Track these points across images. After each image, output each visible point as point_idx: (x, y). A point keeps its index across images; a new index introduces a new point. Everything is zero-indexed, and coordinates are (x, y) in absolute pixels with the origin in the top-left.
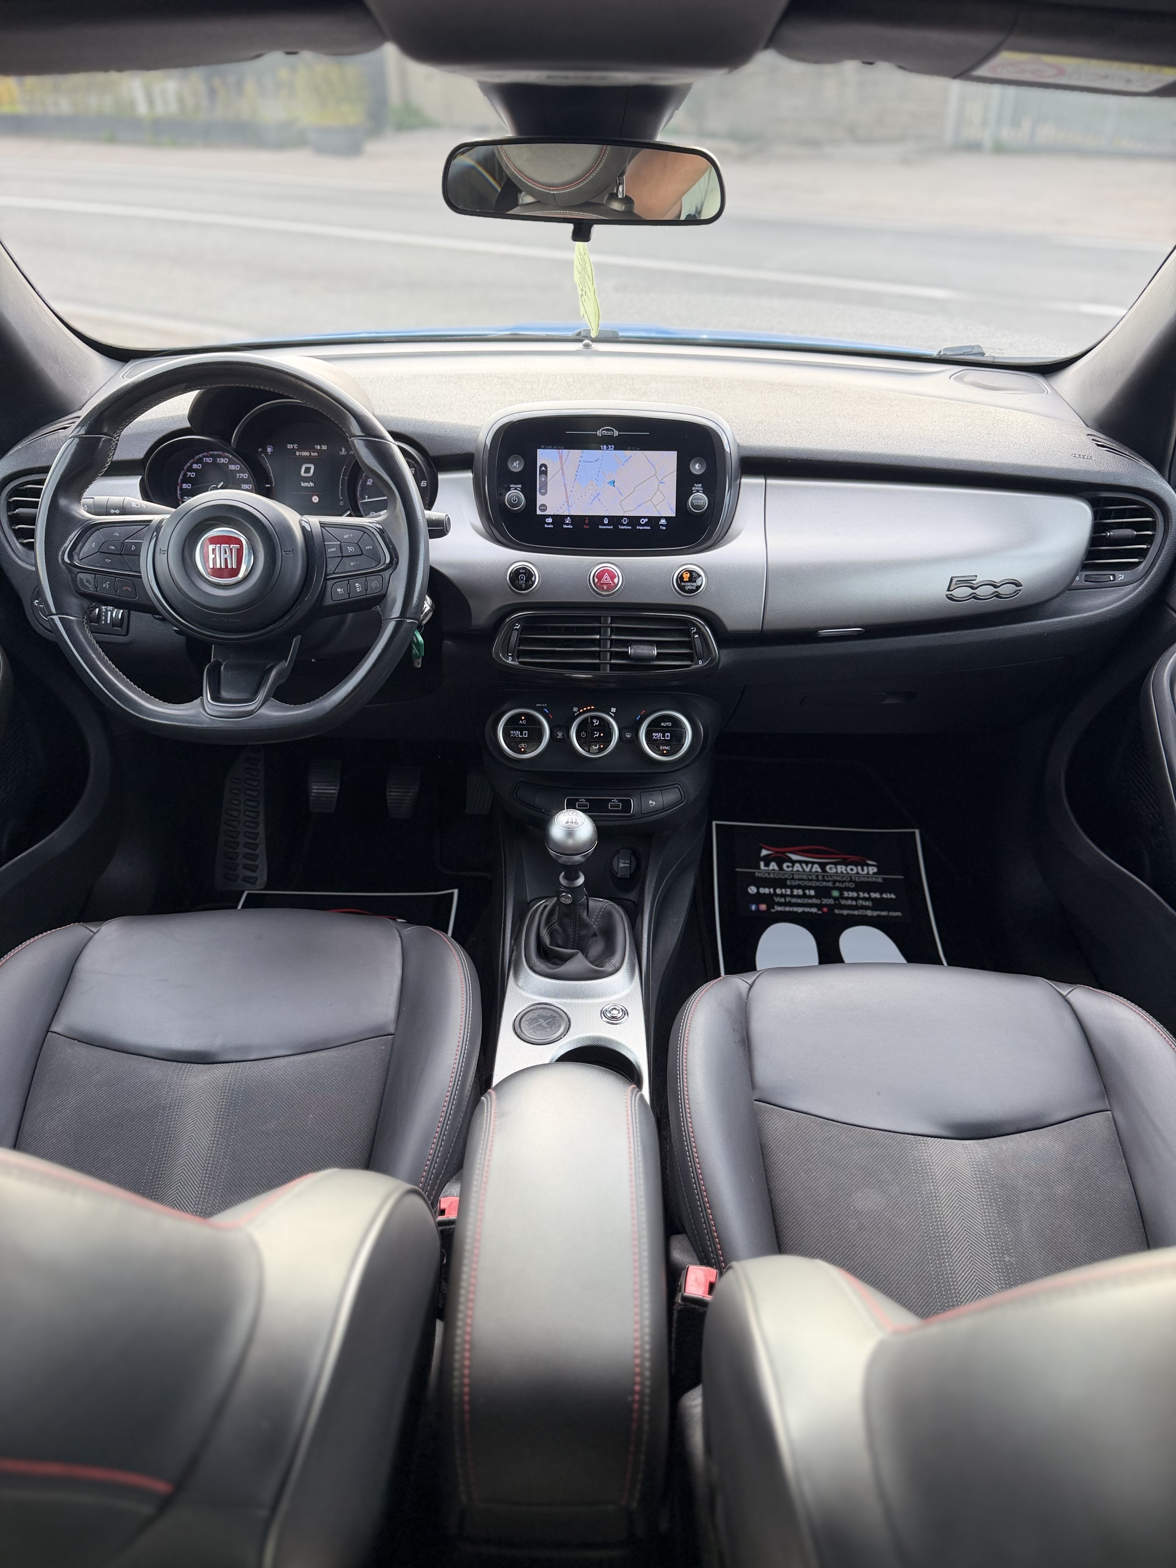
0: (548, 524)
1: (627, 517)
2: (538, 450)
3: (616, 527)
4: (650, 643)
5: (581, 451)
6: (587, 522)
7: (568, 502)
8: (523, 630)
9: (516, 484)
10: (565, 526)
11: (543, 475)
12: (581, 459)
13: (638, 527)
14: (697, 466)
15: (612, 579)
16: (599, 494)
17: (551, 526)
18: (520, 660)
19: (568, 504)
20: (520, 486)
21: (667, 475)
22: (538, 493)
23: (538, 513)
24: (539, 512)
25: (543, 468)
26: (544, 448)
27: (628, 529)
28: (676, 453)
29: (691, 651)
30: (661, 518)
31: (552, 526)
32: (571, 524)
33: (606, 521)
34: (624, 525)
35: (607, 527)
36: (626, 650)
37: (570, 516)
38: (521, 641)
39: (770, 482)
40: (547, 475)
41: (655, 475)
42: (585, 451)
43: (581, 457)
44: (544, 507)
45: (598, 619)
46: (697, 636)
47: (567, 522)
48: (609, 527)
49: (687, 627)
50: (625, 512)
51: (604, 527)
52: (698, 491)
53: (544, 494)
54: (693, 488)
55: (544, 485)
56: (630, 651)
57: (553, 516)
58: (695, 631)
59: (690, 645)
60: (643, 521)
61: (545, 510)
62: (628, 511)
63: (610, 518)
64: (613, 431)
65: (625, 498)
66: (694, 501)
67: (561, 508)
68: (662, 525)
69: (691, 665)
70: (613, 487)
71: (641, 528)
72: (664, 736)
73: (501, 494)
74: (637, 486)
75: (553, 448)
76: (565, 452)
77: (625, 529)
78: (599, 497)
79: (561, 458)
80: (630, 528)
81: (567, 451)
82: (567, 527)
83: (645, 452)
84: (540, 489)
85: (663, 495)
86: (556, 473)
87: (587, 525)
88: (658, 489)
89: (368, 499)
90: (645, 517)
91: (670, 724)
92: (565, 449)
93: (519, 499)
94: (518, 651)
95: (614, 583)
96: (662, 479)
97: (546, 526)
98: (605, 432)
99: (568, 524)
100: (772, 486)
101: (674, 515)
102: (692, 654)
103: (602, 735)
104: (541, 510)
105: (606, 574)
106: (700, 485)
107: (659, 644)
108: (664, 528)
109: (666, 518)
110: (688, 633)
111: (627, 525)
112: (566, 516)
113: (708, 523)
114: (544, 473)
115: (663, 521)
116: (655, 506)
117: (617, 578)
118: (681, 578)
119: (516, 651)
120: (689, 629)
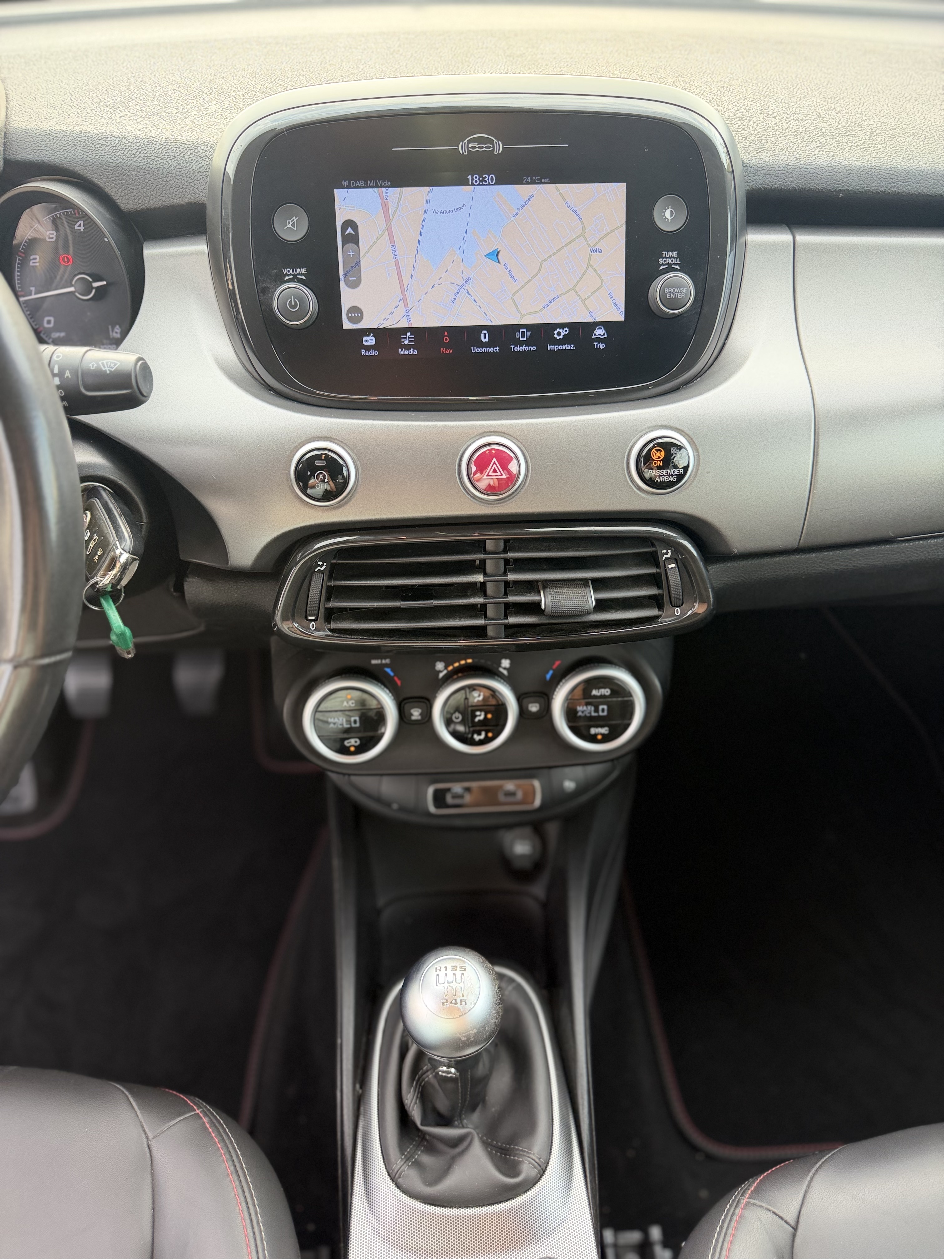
0: (368, 348)
1: (528, 327)
2: (336, 191)
3: (505, 348)
4: (584, 583)
5: (427, 189)
6: (446, 340)
7: (404, 299)
8: (333, 572)
9: (294, 267)
10: (403, 352)
11: (350, 246)
12: (428, 206)
13: (550, 347)
14: (668, 214)
15: (505, 467)
16: (469, 279)
17: (373, 353)
18: (333, 625)
19: (406, 304)
20: (303, 271)
21: (608, 234)
22: (342, 284)
23: (345, 327)
24: (347, 325)
25: (350, 230)
26: (349, 187)
27: (530, 351)
28: (625, 184)
29: (660, 592)
30: (595, 324)
31: (376, 353)
32: (414, 347)
33: (485, 338)
34: (521, 344)
35: (487, 350)
36: (536, 598)
37: (412, 330)
38: (331, 593)
39: (805, 238)
40: (357, 243)
41: (583, 234)
42: (436, 189)
43: (428, 202)
44: (356, 313)
45: (480, 546)
46: (673, 565)
47: (406, 342)
48: (492, 350)
49: (654, 549)
50: (523, 316)
51: (482, 350)
52: (670, 269)
53: (354, 285)
54: (661, 261)
55: (355, 266)
56: (546, 600)
57: (377, 332)
58: (669, 555)
59: (656, 580)
60: (559, 334)
61: (359, 319)
62: (528, 314)
63: (493, 330)
64: (492, 142)
65: (522, 287)
66: (666, 290)
67: (392, 313)
68: (599, 340)
69: (658, 617)
70: (498, 264)
71: (556, 348)
72: (596, 710)
73: (265, 290)
74: (546, 260)
75: (367, 187)
76: (394, 192)
77: (524, 351)
78: (468, 287)
79: (385, 206)
80: (534, 348)
81: (398, 190)
82: (406, 352)
83: (559, 186)
84: (345, 275)
85: (600, 277)
86: (378, 239)
87: (447, 346)
88: (589, 265)
89: (36, 294)
90: (562, 325)
91: (606, 692)
92: (393, 186)
93: (302, 301)
94: (327, 609)
95: (509, 472)
96: (597, 243)
97: (363, 352)
98: (475, 145)
99: (407, 347)
100: (808, 247)
101: (621, 318)
102: (662, 596)
103: (489, 716)
104: (350, 319)
105: (494, 460)
106: (674, 254)
107: (599, 584)
108: (602, 346)
109: (606, 325)
110: (653, 559)
111: (527, 343)
112: (404, 330)
113: (691, 332)
114: (353, 239)
115: (600, 332)
116: (583, 302)
117: (515, 461)
118: (644, 459)
119: (322, 611)
120: (656, 552)
